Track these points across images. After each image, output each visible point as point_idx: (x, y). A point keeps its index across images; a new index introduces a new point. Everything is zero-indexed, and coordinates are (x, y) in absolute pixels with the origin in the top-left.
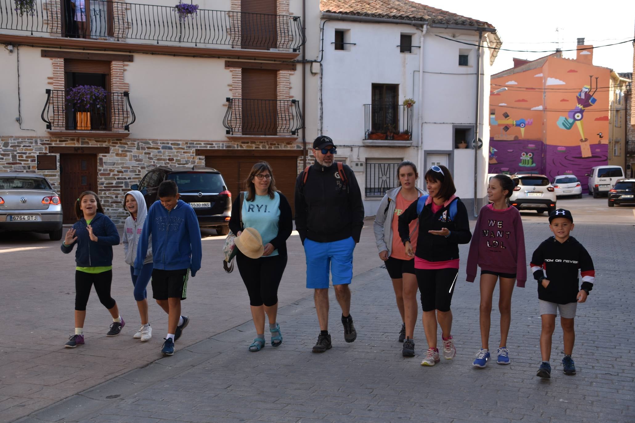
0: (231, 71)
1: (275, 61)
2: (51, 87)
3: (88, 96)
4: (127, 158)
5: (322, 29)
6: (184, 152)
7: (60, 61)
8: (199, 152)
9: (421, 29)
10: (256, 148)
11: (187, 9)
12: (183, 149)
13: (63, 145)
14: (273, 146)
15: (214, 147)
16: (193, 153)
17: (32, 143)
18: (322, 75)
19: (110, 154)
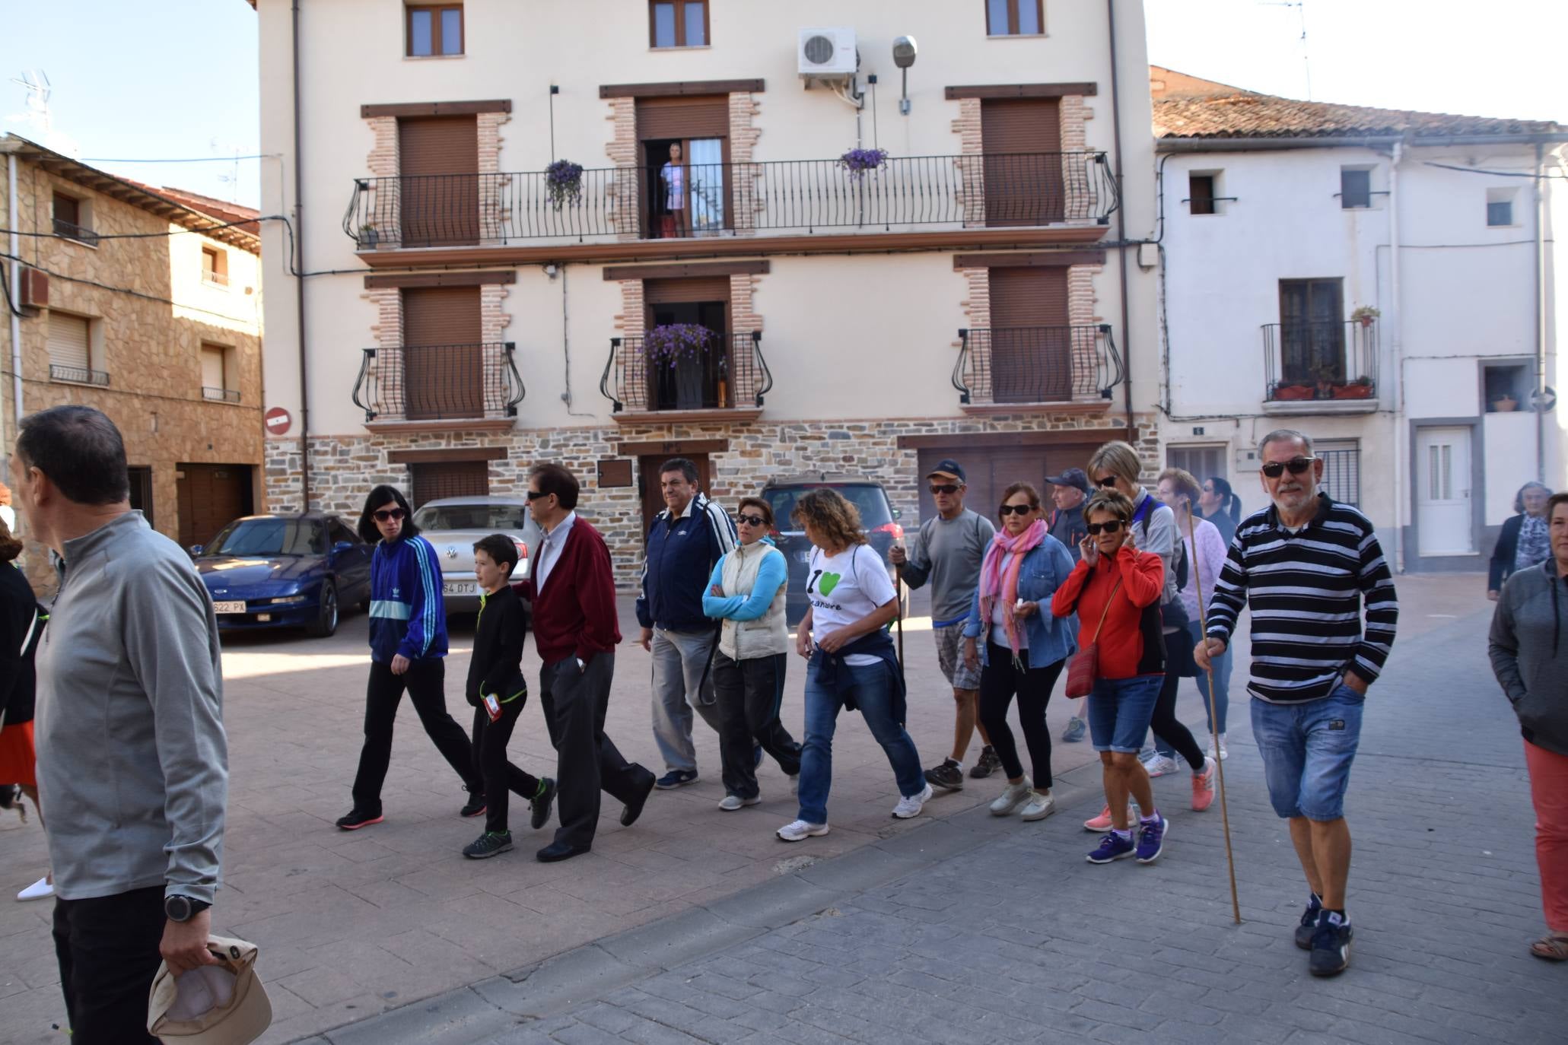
0: (967, 275)
1: (1058, 247)
2: (619, 334)
3: (671, 345)
4: (763, 459)
5: (1159, 175)
6: (875, 444)
7: (637, 285)
8: (904, 442)
9: (1388, 153)
10: (1024, 428)
11: (863, 160)
12: (872, 436)
13: (643, 439)
14: (1061, 424)
15: (936, 430)
16: (892, 444)
17: (587, 438)
18: (1164, 269)
19: (730, 452)
